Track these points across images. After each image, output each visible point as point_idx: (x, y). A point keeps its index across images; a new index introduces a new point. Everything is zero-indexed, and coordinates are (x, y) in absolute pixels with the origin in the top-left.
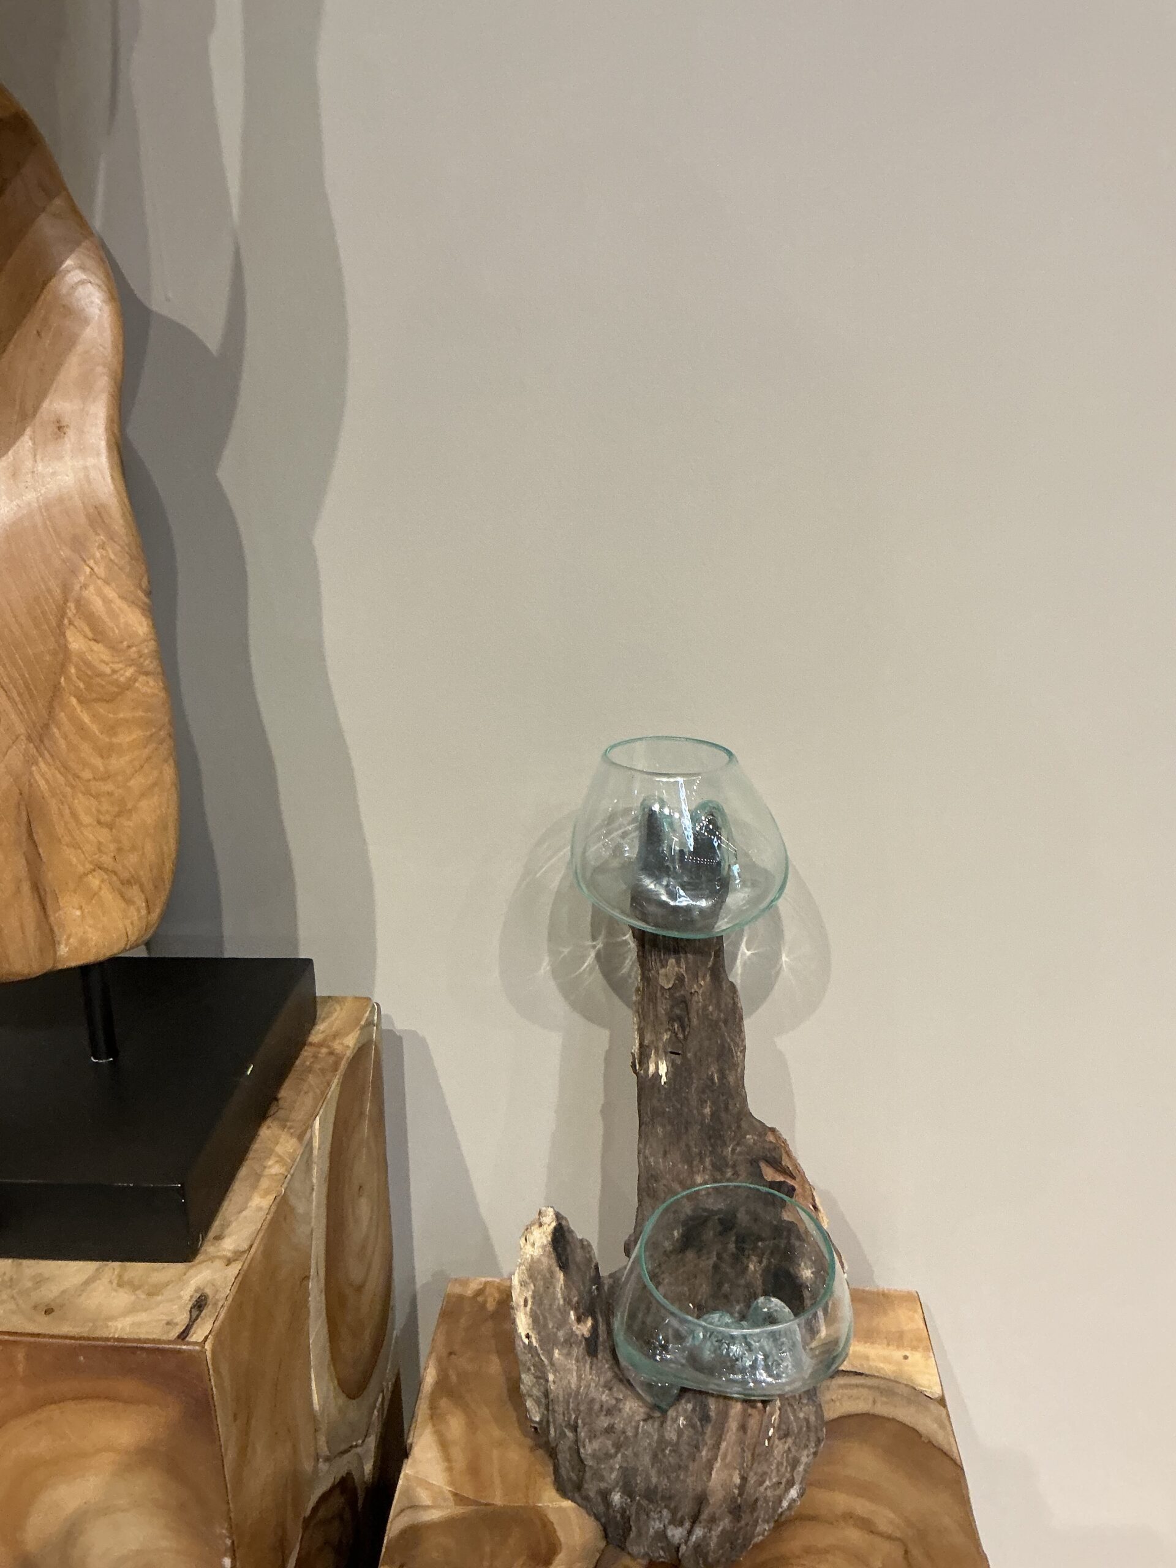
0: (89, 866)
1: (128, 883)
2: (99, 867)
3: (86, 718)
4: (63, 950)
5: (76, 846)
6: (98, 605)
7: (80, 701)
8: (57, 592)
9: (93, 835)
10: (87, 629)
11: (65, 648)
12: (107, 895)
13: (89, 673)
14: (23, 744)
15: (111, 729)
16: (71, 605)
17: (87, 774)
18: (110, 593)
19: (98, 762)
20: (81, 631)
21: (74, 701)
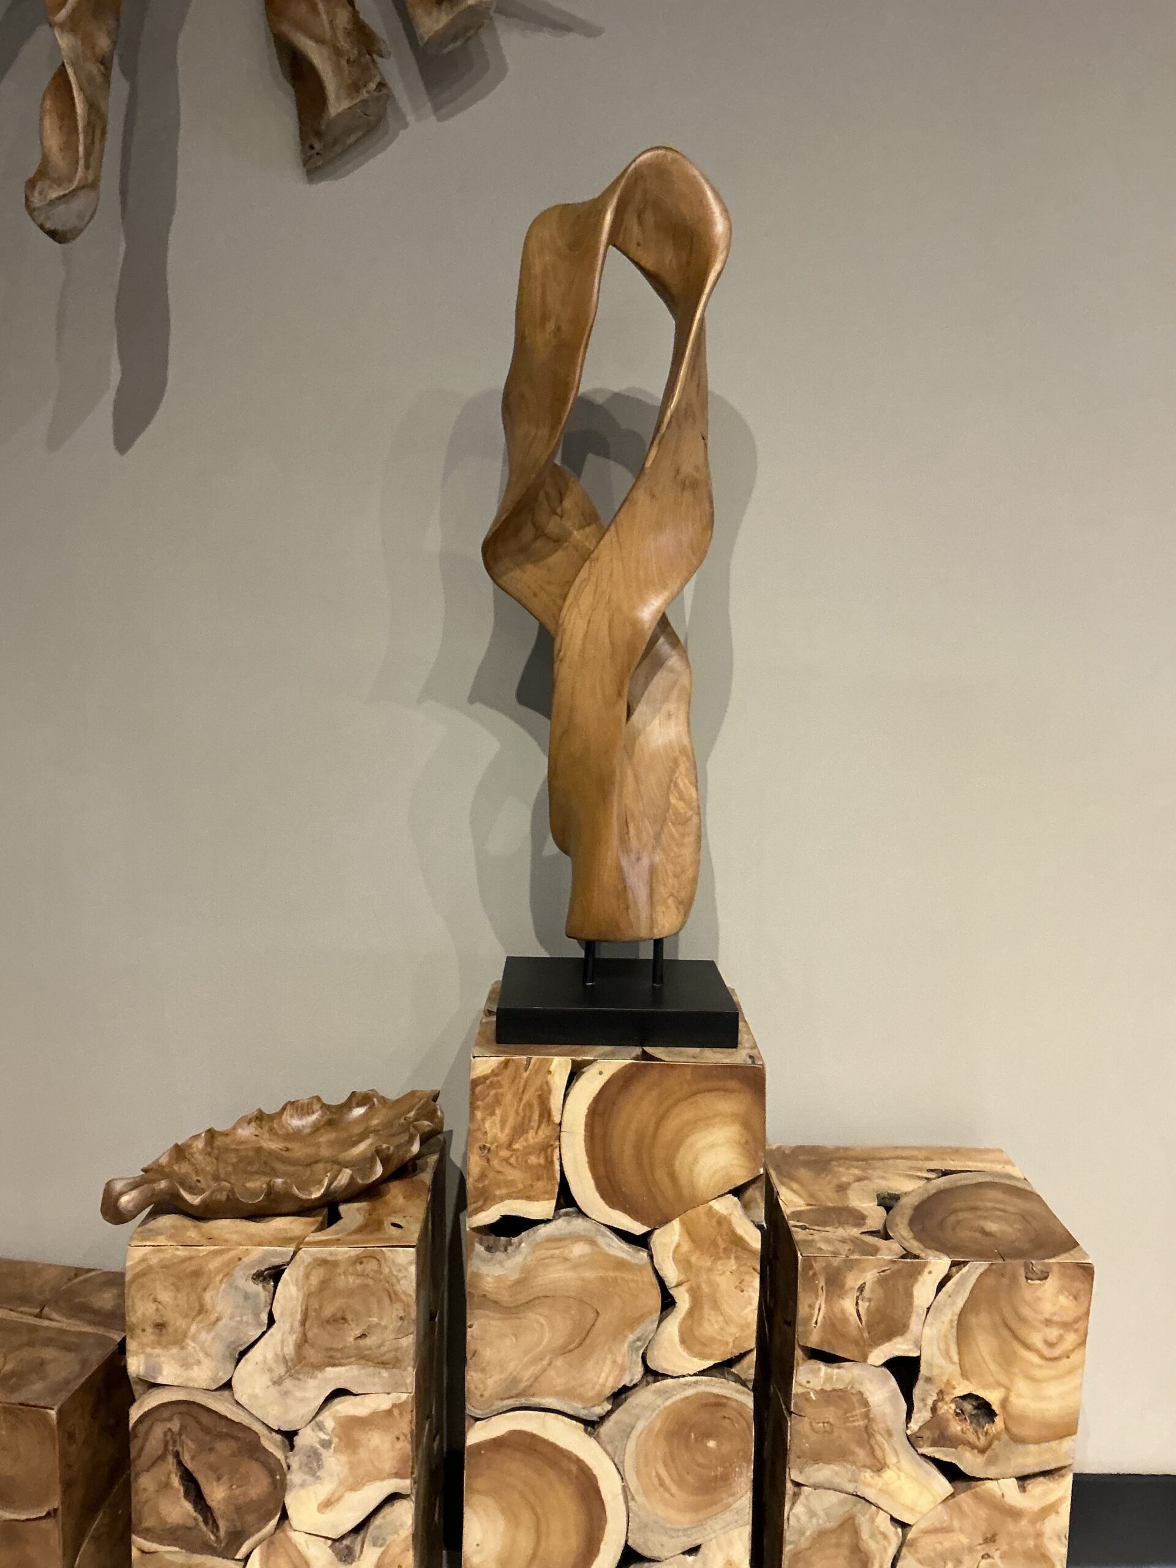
0: (668, 895)
1: (680, 903)
2: (672, 895)
3: (674, 830)
4: (656, 931)
5: (665, 885)
6: (681, 785)
7: (673, 824)
8: (667, 779)
9: (672, 881)
10: (677, 795)
11: (670, 803)
12: (673, 907)
13: (677, 814)
14: (652, 840)
15: (683, 835)
16: (672, 785)
17: (672, 855)
18: (686, 781)
19: (675, 849)
20: (675, 795)
21: (670, 824)
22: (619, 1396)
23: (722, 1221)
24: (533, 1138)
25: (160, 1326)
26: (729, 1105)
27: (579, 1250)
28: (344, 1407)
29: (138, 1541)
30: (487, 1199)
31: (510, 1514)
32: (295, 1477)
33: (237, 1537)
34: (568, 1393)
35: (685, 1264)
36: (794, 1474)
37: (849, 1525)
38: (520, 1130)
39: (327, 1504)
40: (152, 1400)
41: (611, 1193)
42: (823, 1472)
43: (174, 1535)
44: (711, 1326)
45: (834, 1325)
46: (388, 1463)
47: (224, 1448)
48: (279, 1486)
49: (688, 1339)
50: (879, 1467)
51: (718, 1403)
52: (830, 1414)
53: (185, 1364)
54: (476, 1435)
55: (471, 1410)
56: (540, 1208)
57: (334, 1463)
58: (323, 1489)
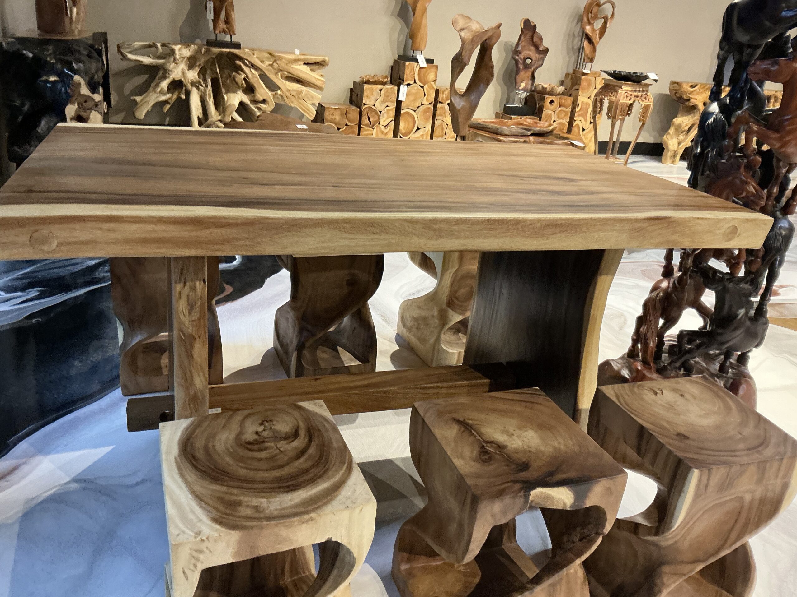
22: (418, 107)
23: (432, 85)
24: (412, 73)
25: (367, 96)
26: (433, 70)
27: (416, 88)
28: (387, 108)
29: (362, 126)
30: (406, 81)
31: (405, 123)
32: (381, 117)
33: (373, 125)
34: (412, 107)
35: (427, 90)
36: (436, 118)
37: (442, 124)
38: (411, 72)
39: (384, 121)
40: (366, 106)
41: (420, 81)
42: (440, 118)
43: (366, 125)
44: (429, 98)
45: (442, 99)
46: (392, 115)
47: (373, 113)
48: (379, 119)
49: (427, 99)
50: (446, 117)
51: (429, 108)
52: (441, 110)
53: (370, 101)
54: (402, 112)
55: (402, 108)
56: (412, 82)
57: (386, 115)
58: (384, 119)
